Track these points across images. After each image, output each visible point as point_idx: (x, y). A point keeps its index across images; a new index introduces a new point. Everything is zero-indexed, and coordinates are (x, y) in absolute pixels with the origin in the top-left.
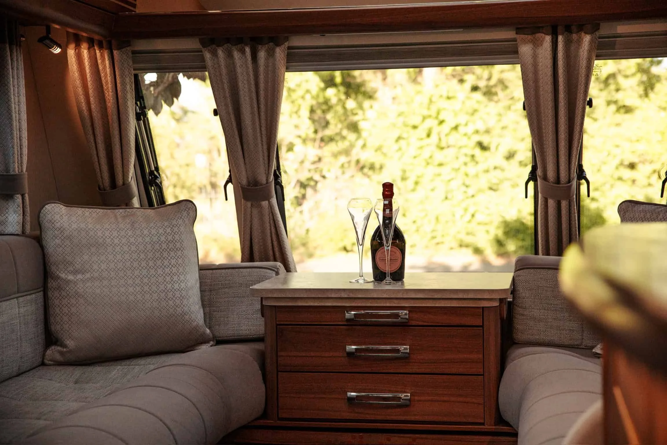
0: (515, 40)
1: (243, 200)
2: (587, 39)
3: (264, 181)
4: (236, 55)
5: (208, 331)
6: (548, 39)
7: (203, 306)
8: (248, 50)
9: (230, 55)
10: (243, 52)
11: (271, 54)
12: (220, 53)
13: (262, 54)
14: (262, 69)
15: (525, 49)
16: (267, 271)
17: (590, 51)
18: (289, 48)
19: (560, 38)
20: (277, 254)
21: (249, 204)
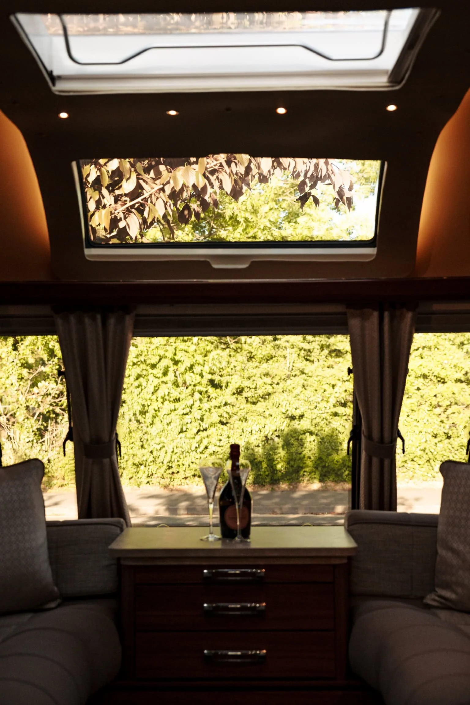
0: (345, 314)
1: (84, 457)
2: (409, 315)
3: (106, 439)
4: (87, 321)
5: (56, 589)
6: (376, 314)
7: (51, 563)
8: (99, 317)
9: (80, 322)
10: (94, 319)
11: (120, 321)
12: (73, 319)
13: (112, 321)
14: (111, 335)
15: (355, 323)
16: (113, 527)
17: (411, 326)
18: (137, 315)
19: (386, 314)
20: (115, 509)
21: (90, 461)
